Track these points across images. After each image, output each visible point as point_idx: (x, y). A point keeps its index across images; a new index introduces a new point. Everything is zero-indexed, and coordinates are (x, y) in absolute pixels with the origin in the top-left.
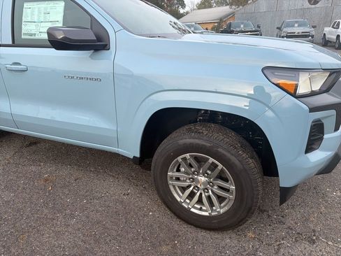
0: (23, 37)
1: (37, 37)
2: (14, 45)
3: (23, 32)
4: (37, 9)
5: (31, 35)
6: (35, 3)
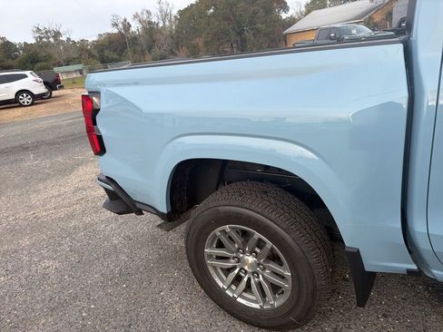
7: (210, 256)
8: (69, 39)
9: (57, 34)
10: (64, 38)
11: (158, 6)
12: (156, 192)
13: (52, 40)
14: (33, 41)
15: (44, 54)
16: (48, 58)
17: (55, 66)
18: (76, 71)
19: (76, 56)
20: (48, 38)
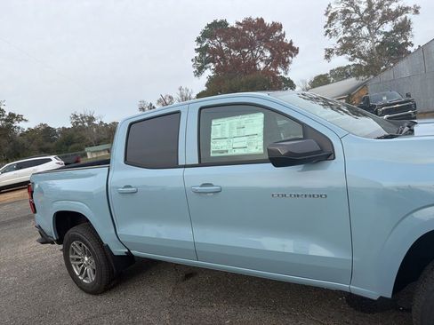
0: (212, 155)
1: (229, 154)
2: (201, 165)
3: (212, 149)
4: (228, 125)
5: (222, 152)
6: (226, 119)
7: (73, 259)
8: (101, 122)
9: (92, 119)
10: (96, 122)
11: (179, 92)
12: (49, 228)
13: (86, 124)
14: (71, 126)
15: (78, 137)
16: (82, 139)
17: (87, 146)
18: (104, 150)
19: (106, 136)
20: (84, 122)
